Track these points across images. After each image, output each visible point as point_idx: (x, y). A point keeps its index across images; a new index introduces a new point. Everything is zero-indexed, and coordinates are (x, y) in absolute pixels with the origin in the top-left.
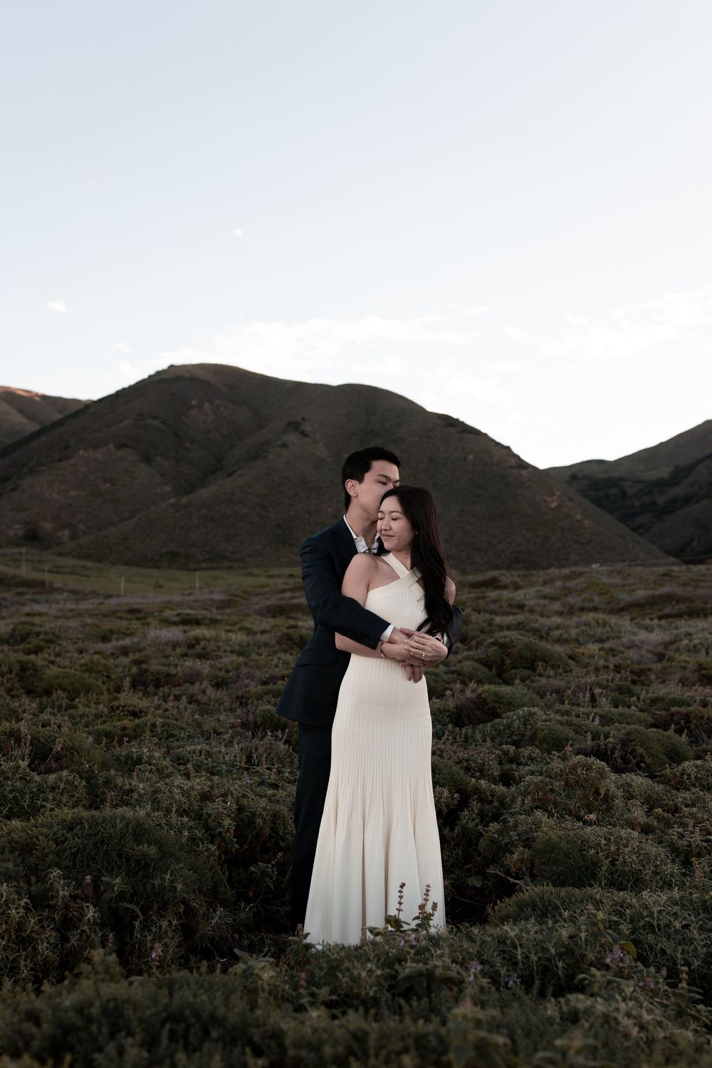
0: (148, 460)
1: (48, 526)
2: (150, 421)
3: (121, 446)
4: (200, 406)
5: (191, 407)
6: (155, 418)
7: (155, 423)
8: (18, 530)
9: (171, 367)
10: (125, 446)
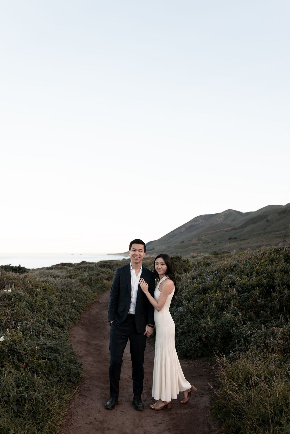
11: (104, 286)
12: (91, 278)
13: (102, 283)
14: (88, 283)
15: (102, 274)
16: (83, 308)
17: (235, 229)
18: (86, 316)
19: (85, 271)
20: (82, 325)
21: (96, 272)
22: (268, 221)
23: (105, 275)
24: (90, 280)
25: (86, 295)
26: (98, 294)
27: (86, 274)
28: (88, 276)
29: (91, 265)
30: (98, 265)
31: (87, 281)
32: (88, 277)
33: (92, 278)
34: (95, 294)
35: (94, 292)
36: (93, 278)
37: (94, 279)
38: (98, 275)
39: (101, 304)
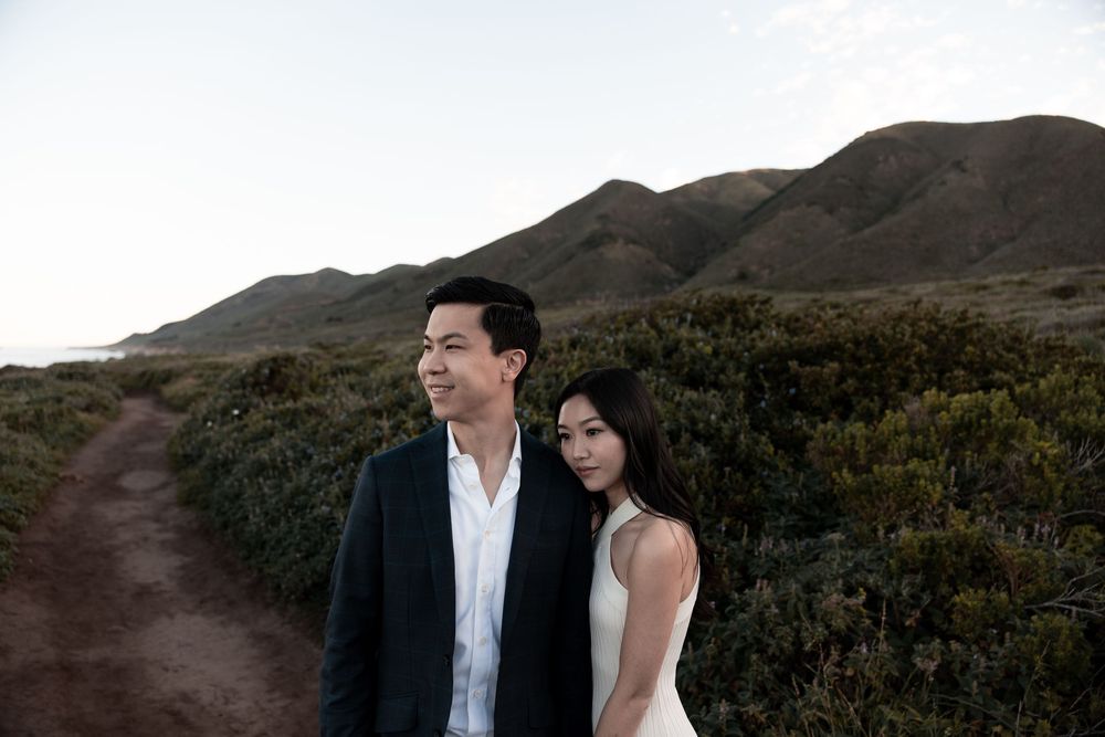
0: (831, 211)
1: (754, 268)
2: (840, 180)
3: (811, 204)
4: (886, 160)
5: (878, 162)
6: (844, 177)
7: (843, 181)
8: (734, 273)
9: (868, 133)
10: (814, 203)
11: (81, 427)
12: (41, 411)
13: (72, 422)
14: (30, 424)
15: (69, 398)
16: (26, 508)
17: (338, 302)
18: (41, 536)
19: (16, 389)
20: (30, 578)
21: (49, 391)
22: (396, 290)
23: (80, 399)
24: (39, 415)
25: (32, 465)
26: (66, 451)
27: (22, 398)
28: (28, 403)
29: (32, 375)
30: (52, 373)
31: (27, 419)
32: (31, 407)
33: (45, 410)
34: (59, 454)
35: (54, 448)
36: (47, 409)
37: (50, 411)
38: (59, 400)
39: (81, 482)
